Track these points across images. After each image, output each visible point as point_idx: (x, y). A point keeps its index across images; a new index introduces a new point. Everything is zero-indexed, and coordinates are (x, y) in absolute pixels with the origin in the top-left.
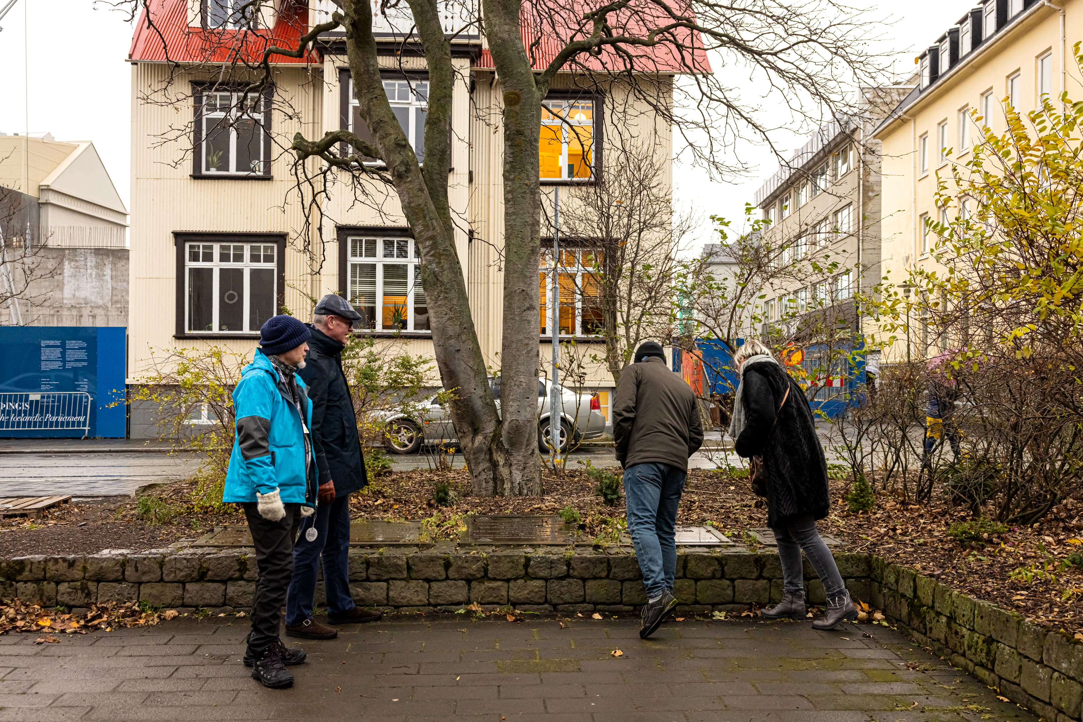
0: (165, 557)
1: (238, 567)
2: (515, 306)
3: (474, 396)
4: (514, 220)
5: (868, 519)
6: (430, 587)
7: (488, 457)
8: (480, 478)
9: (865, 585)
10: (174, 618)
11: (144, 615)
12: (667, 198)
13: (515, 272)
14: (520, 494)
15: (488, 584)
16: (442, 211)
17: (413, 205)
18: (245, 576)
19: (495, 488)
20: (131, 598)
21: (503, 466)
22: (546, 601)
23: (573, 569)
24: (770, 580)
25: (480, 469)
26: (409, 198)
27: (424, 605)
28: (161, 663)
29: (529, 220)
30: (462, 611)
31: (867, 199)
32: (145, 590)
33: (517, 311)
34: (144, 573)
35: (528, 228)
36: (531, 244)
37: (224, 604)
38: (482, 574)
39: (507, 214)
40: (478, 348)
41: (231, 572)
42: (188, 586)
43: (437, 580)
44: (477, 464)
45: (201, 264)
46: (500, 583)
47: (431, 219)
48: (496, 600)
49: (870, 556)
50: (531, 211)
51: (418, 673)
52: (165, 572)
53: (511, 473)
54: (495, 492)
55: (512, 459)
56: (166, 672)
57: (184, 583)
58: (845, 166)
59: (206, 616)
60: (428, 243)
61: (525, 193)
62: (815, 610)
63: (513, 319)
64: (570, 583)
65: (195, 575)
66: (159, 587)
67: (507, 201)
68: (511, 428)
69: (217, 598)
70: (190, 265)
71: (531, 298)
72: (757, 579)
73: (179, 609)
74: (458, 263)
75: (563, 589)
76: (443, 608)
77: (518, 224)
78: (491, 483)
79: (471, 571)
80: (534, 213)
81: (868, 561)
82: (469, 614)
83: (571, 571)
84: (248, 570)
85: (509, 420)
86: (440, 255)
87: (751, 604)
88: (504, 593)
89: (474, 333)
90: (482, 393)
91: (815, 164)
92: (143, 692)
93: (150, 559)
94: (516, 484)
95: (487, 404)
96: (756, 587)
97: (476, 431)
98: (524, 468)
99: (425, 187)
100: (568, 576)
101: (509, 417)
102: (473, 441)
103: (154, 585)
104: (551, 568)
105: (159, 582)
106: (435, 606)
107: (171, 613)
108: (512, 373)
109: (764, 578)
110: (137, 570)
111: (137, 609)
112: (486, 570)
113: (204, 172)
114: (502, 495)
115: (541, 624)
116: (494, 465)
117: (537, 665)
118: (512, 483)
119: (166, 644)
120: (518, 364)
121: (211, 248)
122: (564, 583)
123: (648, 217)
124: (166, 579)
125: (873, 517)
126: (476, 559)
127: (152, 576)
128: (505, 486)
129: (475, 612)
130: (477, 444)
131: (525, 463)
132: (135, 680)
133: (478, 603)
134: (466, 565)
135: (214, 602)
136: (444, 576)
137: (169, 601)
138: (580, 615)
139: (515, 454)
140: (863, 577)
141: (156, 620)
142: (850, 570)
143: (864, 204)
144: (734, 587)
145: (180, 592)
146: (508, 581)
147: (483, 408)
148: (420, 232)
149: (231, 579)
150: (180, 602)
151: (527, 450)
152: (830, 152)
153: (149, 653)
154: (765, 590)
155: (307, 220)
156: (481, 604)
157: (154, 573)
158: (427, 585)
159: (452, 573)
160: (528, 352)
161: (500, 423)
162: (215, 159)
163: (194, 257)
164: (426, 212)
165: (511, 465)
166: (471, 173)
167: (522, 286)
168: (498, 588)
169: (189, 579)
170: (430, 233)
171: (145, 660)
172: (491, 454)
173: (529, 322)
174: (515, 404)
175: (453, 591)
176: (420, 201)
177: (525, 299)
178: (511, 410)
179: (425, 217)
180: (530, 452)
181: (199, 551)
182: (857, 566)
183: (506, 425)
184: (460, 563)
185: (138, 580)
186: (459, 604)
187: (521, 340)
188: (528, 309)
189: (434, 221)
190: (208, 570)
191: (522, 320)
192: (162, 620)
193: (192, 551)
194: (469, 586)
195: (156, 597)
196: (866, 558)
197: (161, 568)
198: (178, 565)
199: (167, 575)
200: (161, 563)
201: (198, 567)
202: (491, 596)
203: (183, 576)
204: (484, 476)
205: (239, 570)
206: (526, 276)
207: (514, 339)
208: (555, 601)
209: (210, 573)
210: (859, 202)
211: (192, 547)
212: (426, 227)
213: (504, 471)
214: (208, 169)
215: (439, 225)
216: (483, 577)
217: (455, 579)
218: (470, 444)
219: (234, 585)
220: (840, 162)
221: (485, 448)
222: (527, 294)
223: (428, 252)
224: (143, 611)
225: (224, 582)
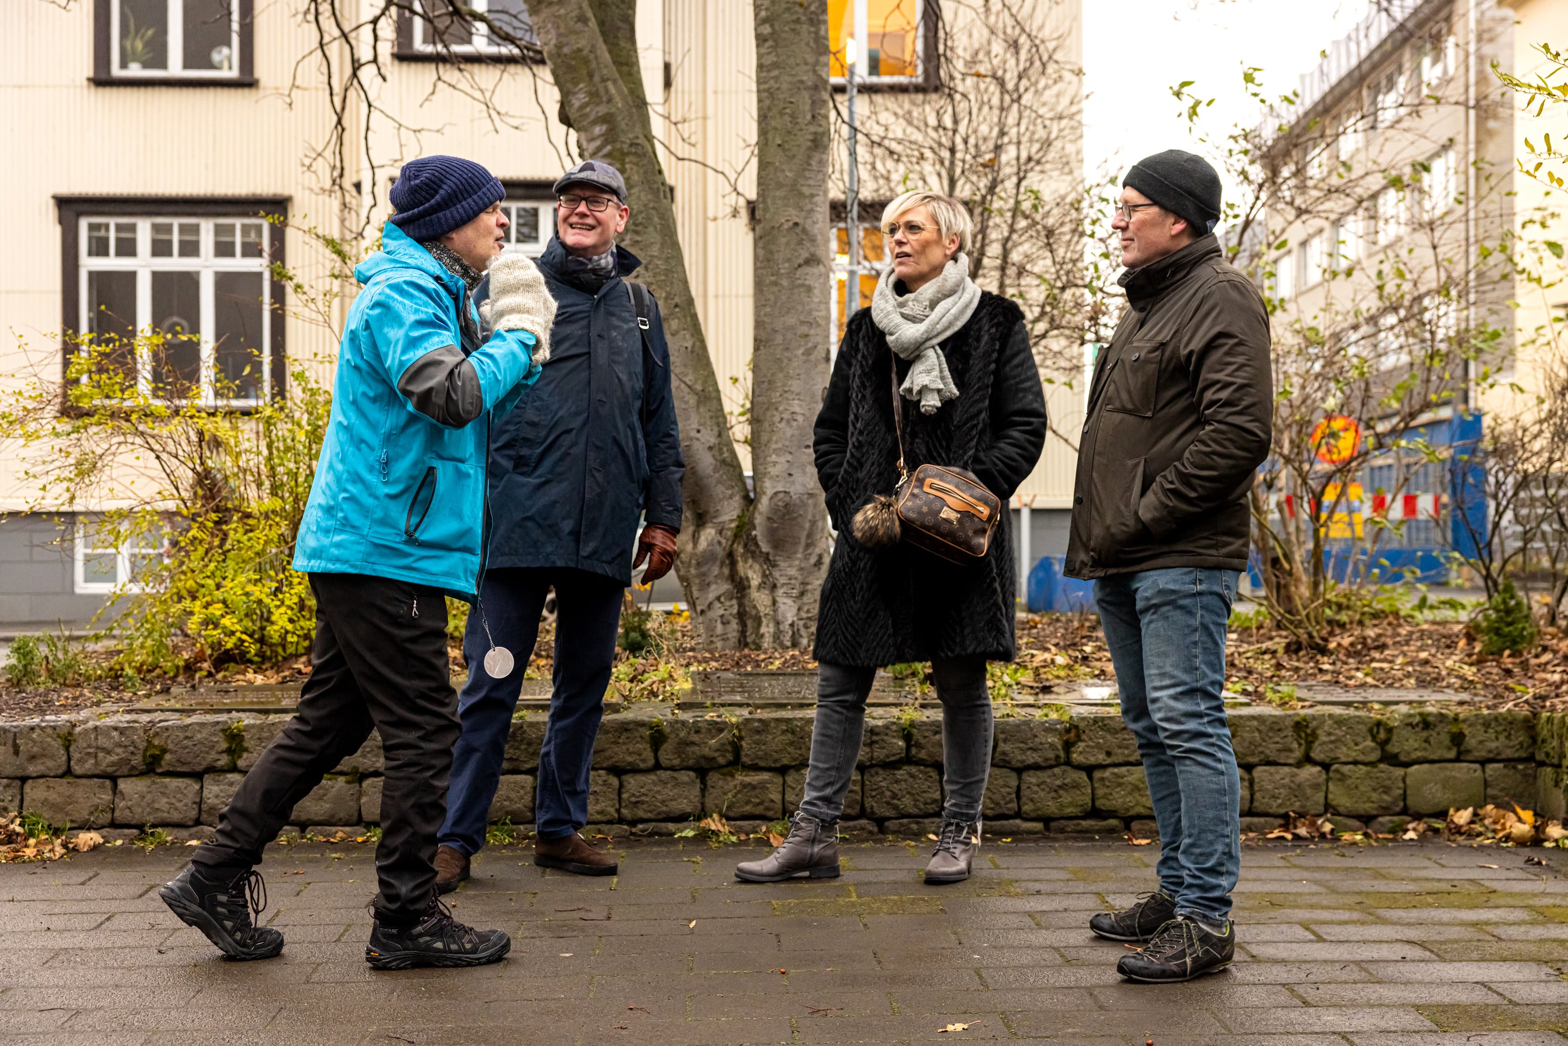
0: (74, 726)
1: (224, 745)
2: (780, 256)
3: (696, 445)
4: (776, 78)
5: (1525, 666)
6: (621, 786)
7: (726, 571)
8: (711, 614)
9: (1525, 776)
10: (95, 848)
11: (32, 841)
12: (1074, 109)
13: (780, 186)
14: (795, 645)
15: (742, 778)
16: (625, 69)
17: (566, 50)
18: (241, 763)
19: (743, 633)
20: (5, 809)
21: (759, 588)
22: (863, 814)
23: (919, 746)
24: (1326, 766)
25: (711, 596)
26: (559, 35)
27: (610, 822)
28: (75, 909)
29: (808, 79)
30: (689, 833)
31: (1483, 136)
32: (35, 792)
33: (785, 268)
34: (33, 758)
35: (806, 95)
36: (812, 129)
37: (198, 822)
38: (730, 757)
39: (760, 67)
40: (704, 348)
41: (213, 755)
42: (124, 785)
43: (635, 770)
44: (705, 586)
45: (112, 263)
46: (765, 776)
47: (604, 80)
48: (759, 810)
49: (1535, 715)
50: (811, 59)
51: (609, 918)
52: (76, 756)
53: (774, 602)
54: (742, 643)
55: (776, 574)
56: (89, 922)
57: (114, 779)
58: (1439, 67)
59: (162, 844)
60: (598, 130)
61: (798, 21)
62: (1422, 827)
63: (776, 284)
64: (912, 776)
65: (137, 760)
66: (62, 787)
67: (761, 39)
68: (775, 510)
69: (185, 810)
70: (89, 264)
71: (813, 240)
72: (1299, 765)
73: (105, 831)
74: (660, 172)
75: (896, 787)
76: (650, 826)
77: (785, 86)
78: (734, 625)
79: (706, 751)
80: (817, 62)
81: (1529, 725)
82: (705, 836)
83: (914, 751)
84: (246, 750)
85: (770, 492)
86: (624, 154)
87: (1286, 816)
88: (776, 797)
89: (695, 317)
90: (713, 440)
91: (1374, 67)
92: (44, 948)
93: (42, 729)
94: (785, 627)
95: (723, 462)
96: (1298, 780)
97: (701, 520)
98: (802, 594)
99: (590, 14)
100: (908, 760)
101: (769, 487)
102: (695, 539)
103: (52, 782)
104: (872, 743)
105: (61, 776)
106: (633, 823)
107: (87, 839)
108: (775, 396)
109: (1315, 763)
110: (16, 752)
111: (19, 829)
112: (737, 749)
113: (116, 71)
114: (758, 647)
115: (855, 850)
116: (740, 587)
117: (853, 905)
118: (778, 623)
119: (83, 884)
120: (788, 377)
121: (132, 228)
122: (901, 773)
123: (1036, 146)
124: (77, 769)
125: (1533, 661)
126: (718, 727)
127: (50, 763)
128: (763, 630)
129: (716, 833)
130: (703, 544)
131: (804, 584)
132: (27, 933)
133: (722, 816)
134: (696, 738)
135: (176, 817)
136: (651, 762)
137: (85, 815)
138: (932, 837)
139: (782, 564)
140: (1520, 760)
141: (59, 851)
142: (1494, 745)
143: (1479, 143)
144: (1251, 783)
145: (107, 797)
146: (783, 771)
147: (716, 470)
148: (582, 107)
149: (212, 769)
150: (106, 818)
151: (806, 557)
152: (1405, 41)
153: (49, 896)
154: (1316, 787)
155: (339, 122)
156: (729, 819)
157: (52, 757)
158: (615, 781)
159: (667, 755)
160: (808, 352)
161: (749, 502)
162: (139, 45)
163: (99, 248)
164: (594, 65)
165: (774, 587)
166: (667, 67)
167: (794, 215)
168: (762, 786)
169: (125, 770)
170: (603, 110)
171: (41, 906)
172: (733, 564)
173: (809, 289)
174: (782, 460)
175: (670, 792)
176: (582, 43)
177: (800, 243)
178: (773, 471)
179: (591, 76)
180: (813, 560)
181: (145, 718)
182: (1508, 737)
183: (764, 504)
184: (682, 734)
185: (20, 773)
186: (682, 818)
187: (792, 328)
188: (808, 262)
189: (610, 85)
190: (164, 751)
191: (793, 287)
192: (72, 850)
193: (128, 717)
194: (703, 782)
195: (56, 808)
196: (1526, 720)
197: (67, 748)
198: (102, 741)
199: (80, 761)
200: (67, 738)
201: (142, 745)
202: (748, 802)
203: (113, 764)
204: (718, 611)
205: (229, 751)
206: (801, 194)
207: (779, 325)
208: (882, 811)
209: (168, 757)
210: (1467, 143)
211: (129, 712)
212: (594, 95)
213: (760, 599)
214: (124, 65)
215: (620, 92)
216: (730, 764)
217: (672, 769)
218: (689, 547)
219: (217, 782)
220: (1427, 61)
221: (720, 552)
222: (804, 231)
223: (598, 149)
224: (31, 834)
225: (198, 776)
